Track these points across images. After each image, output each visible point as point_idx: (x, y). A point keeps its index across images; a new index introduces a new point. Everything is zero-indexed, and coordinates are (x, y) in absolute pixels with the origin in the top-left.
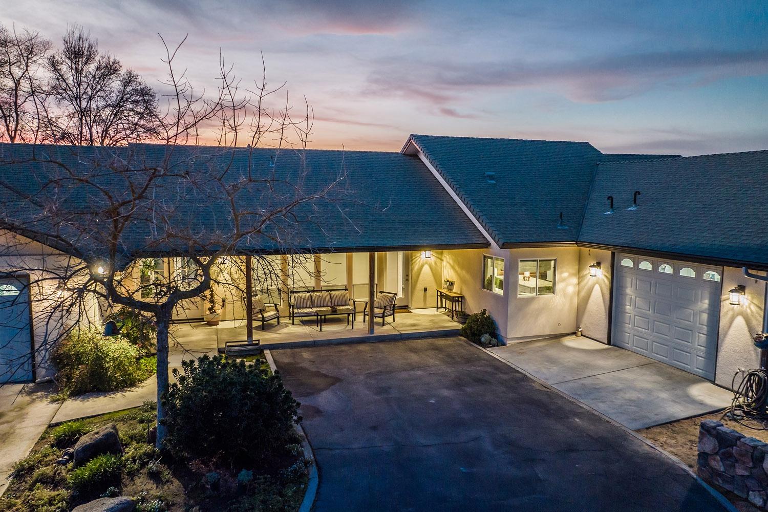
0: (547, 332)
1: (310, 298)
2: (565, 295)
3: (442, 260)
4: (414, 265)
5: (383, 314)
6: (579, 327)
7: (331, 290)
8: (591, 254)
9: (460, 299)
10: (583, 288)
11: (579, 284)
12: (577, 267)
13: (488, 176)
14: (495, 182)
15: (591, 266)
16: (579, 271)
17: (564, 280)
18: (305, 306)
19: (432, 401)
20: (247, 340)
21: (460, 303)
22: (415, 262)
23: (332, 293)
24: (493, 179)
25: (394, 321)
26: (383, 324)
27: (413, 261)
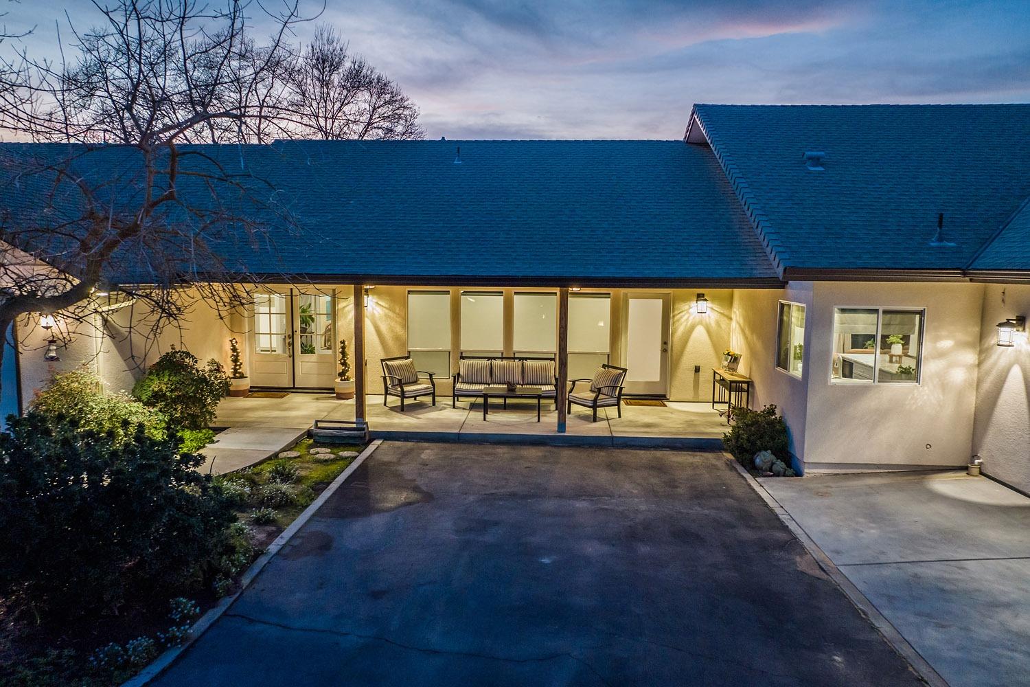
0: (899, 458)
1: (488, 370)
2: (944, 386)
3: (731, 319)
4: (676, 325)
5: (595, 400)
6: (975, 456)
7: (526, 359)
8: (1007, 299)
9: (745, 386)
10: (988, 373)
11: (979, 364)
12: (977, 329)
13: (810, 158)
14: (823, 169)
15: (1001, 325)
16: (982, 336)
17: (941, 355)
18: (479, 380)
19: (546, 561)
20: (355, 420)
21: (744, 394)
22: (678, 320)
23: (529, 363)
24: (822, 165)
25: (620, 416)
26: (595, 419)
27: (676, 318)
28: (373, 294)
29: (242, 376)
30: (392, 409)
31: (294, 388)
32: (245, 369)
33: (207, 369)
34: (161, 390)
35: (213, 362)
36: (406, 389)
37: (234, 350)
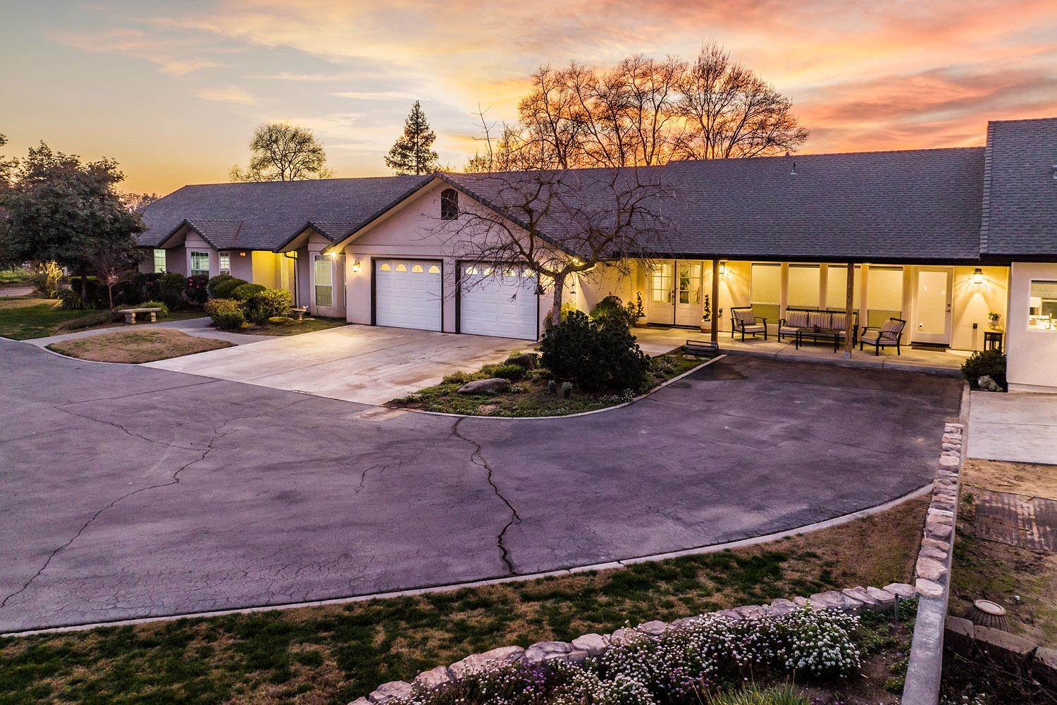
1: (806, 317)
4: (957, 292)
5: (878, 341)
7: (835, 312)
18: (798, 325)
20: (710, 343)
22: (960, 288)
23: (837, 315)
25: (899, 354)
26: (877, 353)
27: (956, 288)
28: (728, 265)
29: (643, 315)
30: (737, 340)
31: (674, 325)
32: (645, 311)
33: (627, 306)
34: (604, 317)
35: (630, 303)
36: (745, 327)
37: (639, 299)
